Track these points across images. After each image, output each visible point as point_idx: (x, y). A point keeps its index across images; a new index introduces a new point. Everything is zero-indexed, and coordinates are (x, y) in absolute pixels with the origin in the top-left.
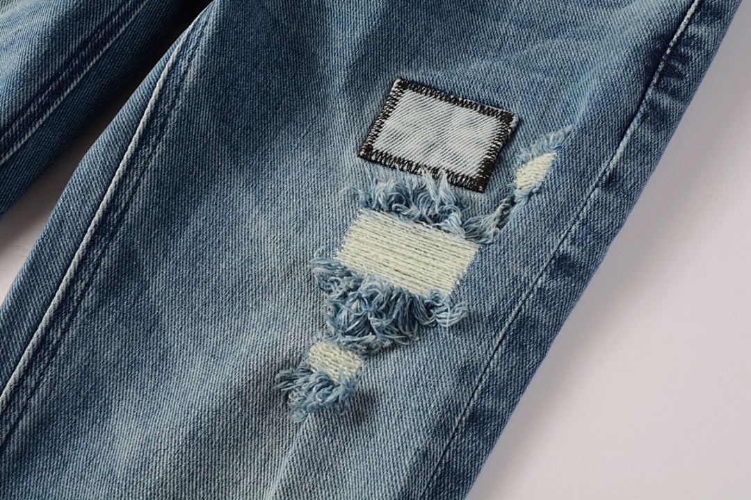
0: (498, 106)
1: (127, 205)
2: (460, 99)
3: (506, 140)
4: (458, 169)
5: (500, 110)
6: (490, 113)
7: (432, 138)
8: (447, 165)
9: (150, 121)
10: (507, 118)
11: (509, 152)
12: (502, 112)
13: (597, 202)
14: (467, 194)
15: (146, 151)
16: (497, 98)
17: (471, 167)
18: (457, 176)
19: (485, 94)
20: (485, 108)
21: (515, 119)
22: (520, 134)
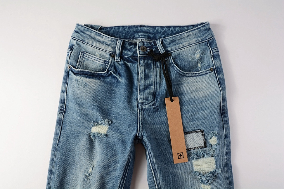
0: (199, 130)
1: (160, 186)
2: (192, 132)
3: (204, 135)
4: (201, 146)
5: (200, 130)
6: (199, 132)
7: (193, 142)
8: (199, 146)
9: (154, 172)
10: (201, 131)
11: (206, 138)
13: (226, 141)
14: (204, 149)
15: (157, 176)
16: (198, 128)
17: (203, 144)
18: (201, 147)
19: (196, 129)
20: (196, 131)
21: (203, 131)
22: (205, 133)
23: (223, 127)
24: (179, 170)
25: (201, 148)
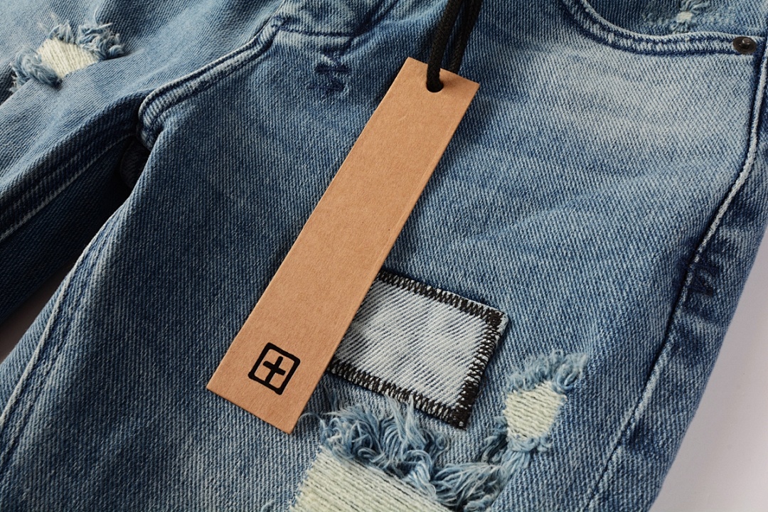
0: (483, 301)
1: (16, 441)
2: (439, 291)
3: (493, 350)
4: (434, 395)
5: (486, 307)
6: (474, 311)
7: (403, 348)
8: (420, 387)
10: (493, 319)
11: (497, 369)
12: (488, 310)
13: (621, 468)
14: (441, 431)
16: (482, 290)
17: (449, 395)
18: (432, 404)
19: (469, 284)
20: (466, 302)
21: (504, 321)
22: (510, 341)
23: (655, 361)
24: (208, 447)
25: (426, 410)
